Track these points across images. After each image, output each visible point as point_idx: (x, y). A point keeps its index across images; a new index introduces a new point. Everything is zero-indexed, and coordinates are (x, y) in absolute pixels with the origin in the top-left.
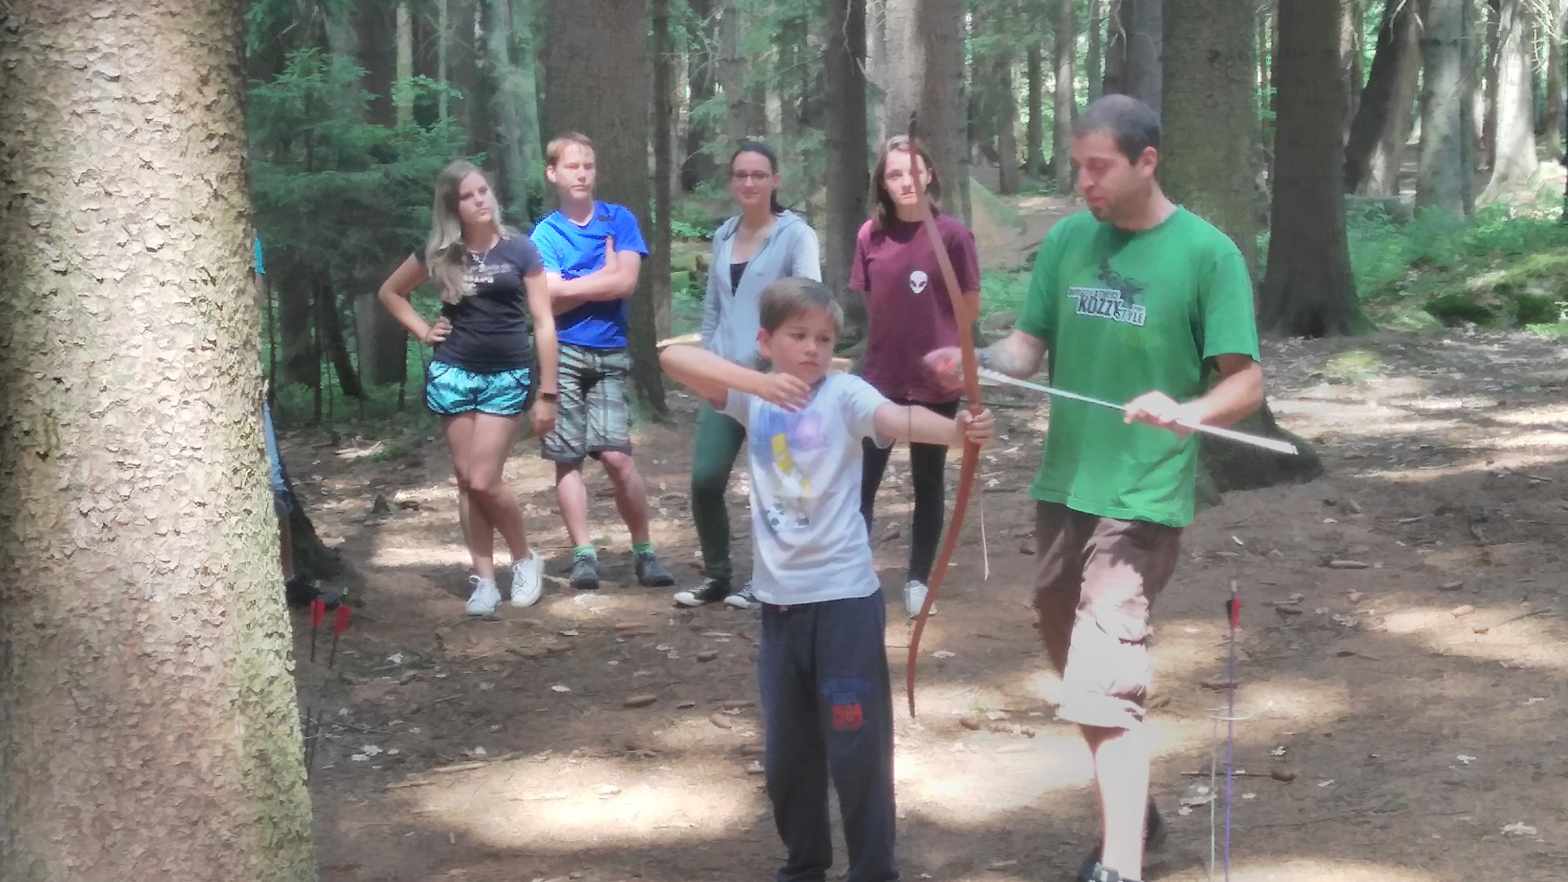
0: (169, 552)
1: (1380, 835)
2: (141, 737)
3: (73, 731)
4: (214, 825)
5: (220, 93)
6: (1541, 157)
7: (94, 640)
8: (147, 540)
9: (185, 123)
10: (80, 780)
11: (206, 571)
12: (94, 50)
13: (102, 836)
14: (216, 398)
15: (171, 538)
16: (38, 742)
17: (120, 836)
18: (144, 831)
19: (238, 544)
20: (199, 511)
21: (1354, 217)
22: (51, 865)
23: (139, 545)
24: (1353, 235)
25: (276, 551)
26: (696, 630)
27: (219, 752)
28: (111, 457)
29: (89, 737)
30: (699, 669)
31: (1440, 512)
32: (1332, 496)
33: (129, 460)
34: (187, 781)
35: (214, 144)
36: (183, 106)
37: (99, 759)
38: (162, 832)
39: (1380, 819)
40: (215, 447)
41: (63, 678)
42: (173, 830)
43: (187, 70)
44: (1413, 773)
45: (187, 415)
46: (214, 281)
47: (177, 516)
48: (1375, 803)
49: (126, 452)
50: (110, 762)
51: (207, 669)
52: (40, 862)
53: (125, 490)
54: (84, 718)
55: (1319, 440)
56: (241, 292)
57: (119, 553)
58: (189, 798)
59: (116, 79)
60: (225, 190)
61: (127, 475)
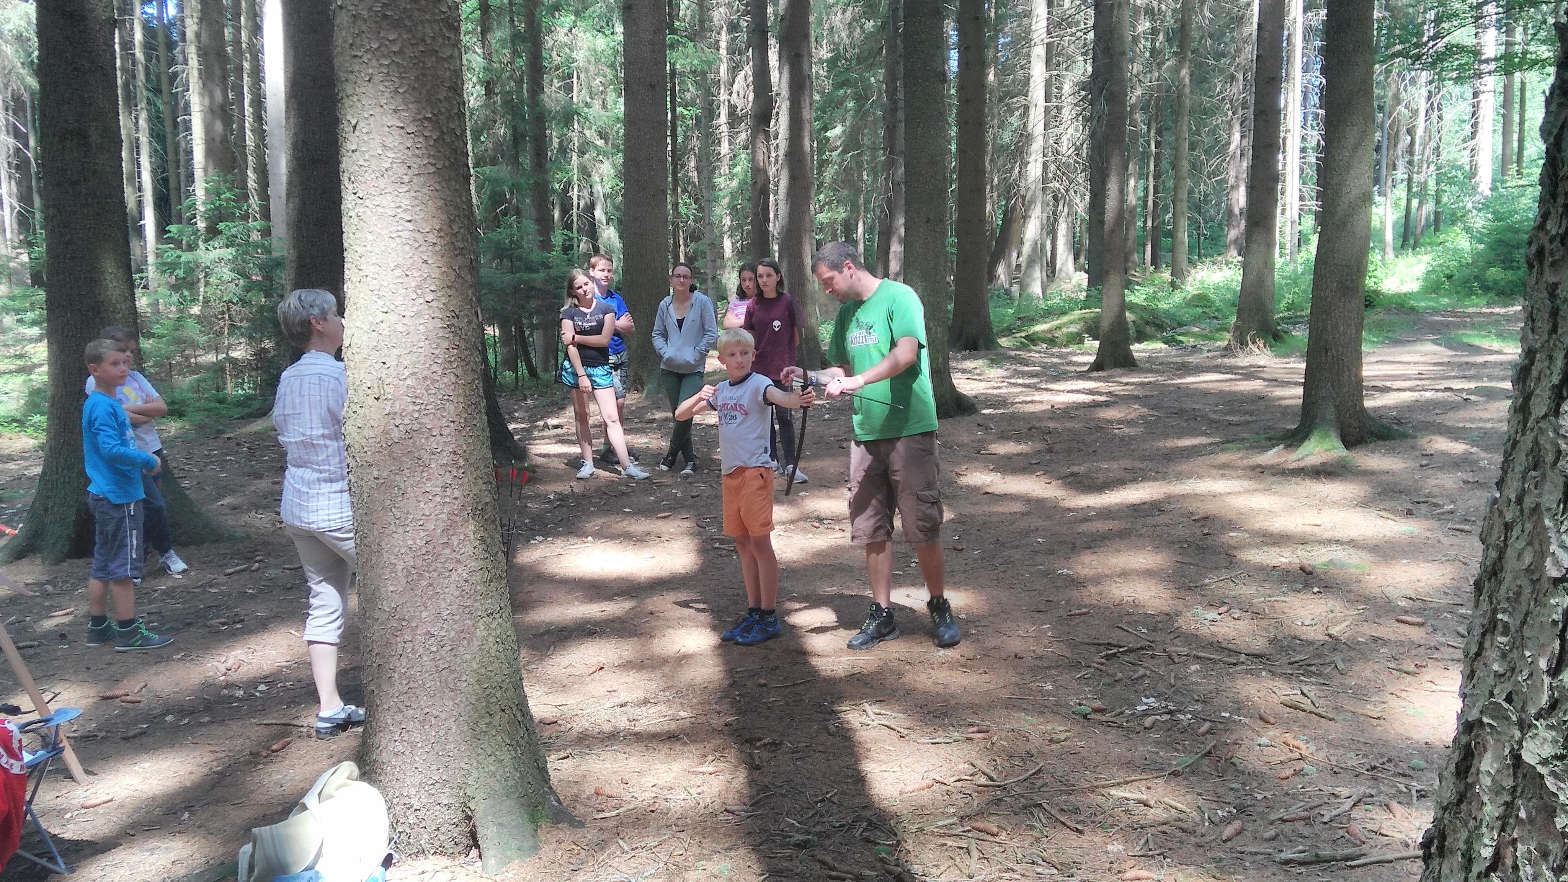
0: (438, 444)
1: (1002, 575)
2: (424, 531)
3: (392, 527)
4: (460, 571)
5: (460, 228)
6: (1076, 270)
7: (402, 486)
8: (427, 438)
9: (443, 243)
10: (396, 551)
11: (455, 453)
12: (400, 207)
13: (407, 577)
14: (459, 372)
15: (439, 437)
16: (376, 533)
17: (415, 577)
18: (427, 574)
19: (471, 441)
20: (452, 425)
21: (992, 297)
22: (383, 590)
23: (423, 441)
24: (991, 304)
25: (488, 443)
26: (690, 483)
27: (462, 537)
28: (409, 399)
29: (400, 530)
30: (691, 501)
31: (1030, 429)
32: (981, 422)
33: (418, 401)
34: (447, 551)
35: (457, 252)
36: (442, 234)
37: (404, 541)
38: (435, 574)
39: (1002, 568)
40: (458, 395)
41: (388, 503)
42: (440, 574)
43: (444, 217)
44: (1017, 547)
45: (445, 380)
46: (458, 317)
47: (441, 427)
48: (1000, 561)
49: (416, 397)
50: (410, 542)
51: (456, 498)
52: (377, 589)
53: (416, 415)
54: (398, 522)
55: (975, 397)
56: (470, 322)
57: (414, 443)
58: (447, 559)
59: (410, 221)
60: (463, 274)
61: (417, 408)
